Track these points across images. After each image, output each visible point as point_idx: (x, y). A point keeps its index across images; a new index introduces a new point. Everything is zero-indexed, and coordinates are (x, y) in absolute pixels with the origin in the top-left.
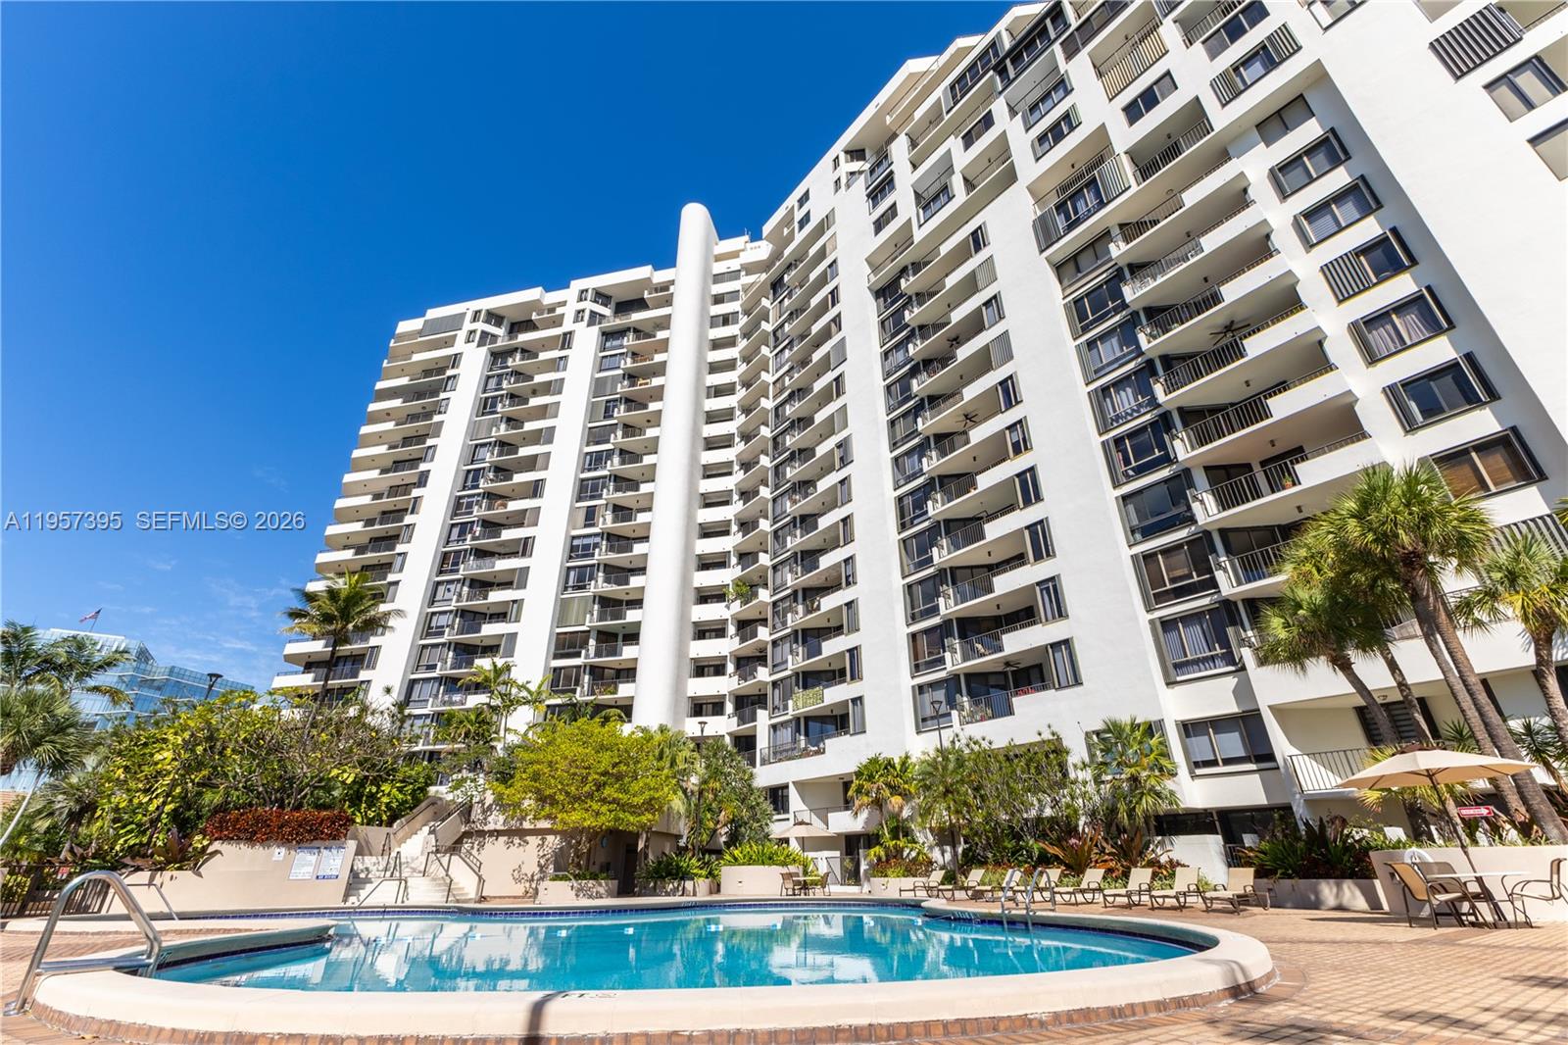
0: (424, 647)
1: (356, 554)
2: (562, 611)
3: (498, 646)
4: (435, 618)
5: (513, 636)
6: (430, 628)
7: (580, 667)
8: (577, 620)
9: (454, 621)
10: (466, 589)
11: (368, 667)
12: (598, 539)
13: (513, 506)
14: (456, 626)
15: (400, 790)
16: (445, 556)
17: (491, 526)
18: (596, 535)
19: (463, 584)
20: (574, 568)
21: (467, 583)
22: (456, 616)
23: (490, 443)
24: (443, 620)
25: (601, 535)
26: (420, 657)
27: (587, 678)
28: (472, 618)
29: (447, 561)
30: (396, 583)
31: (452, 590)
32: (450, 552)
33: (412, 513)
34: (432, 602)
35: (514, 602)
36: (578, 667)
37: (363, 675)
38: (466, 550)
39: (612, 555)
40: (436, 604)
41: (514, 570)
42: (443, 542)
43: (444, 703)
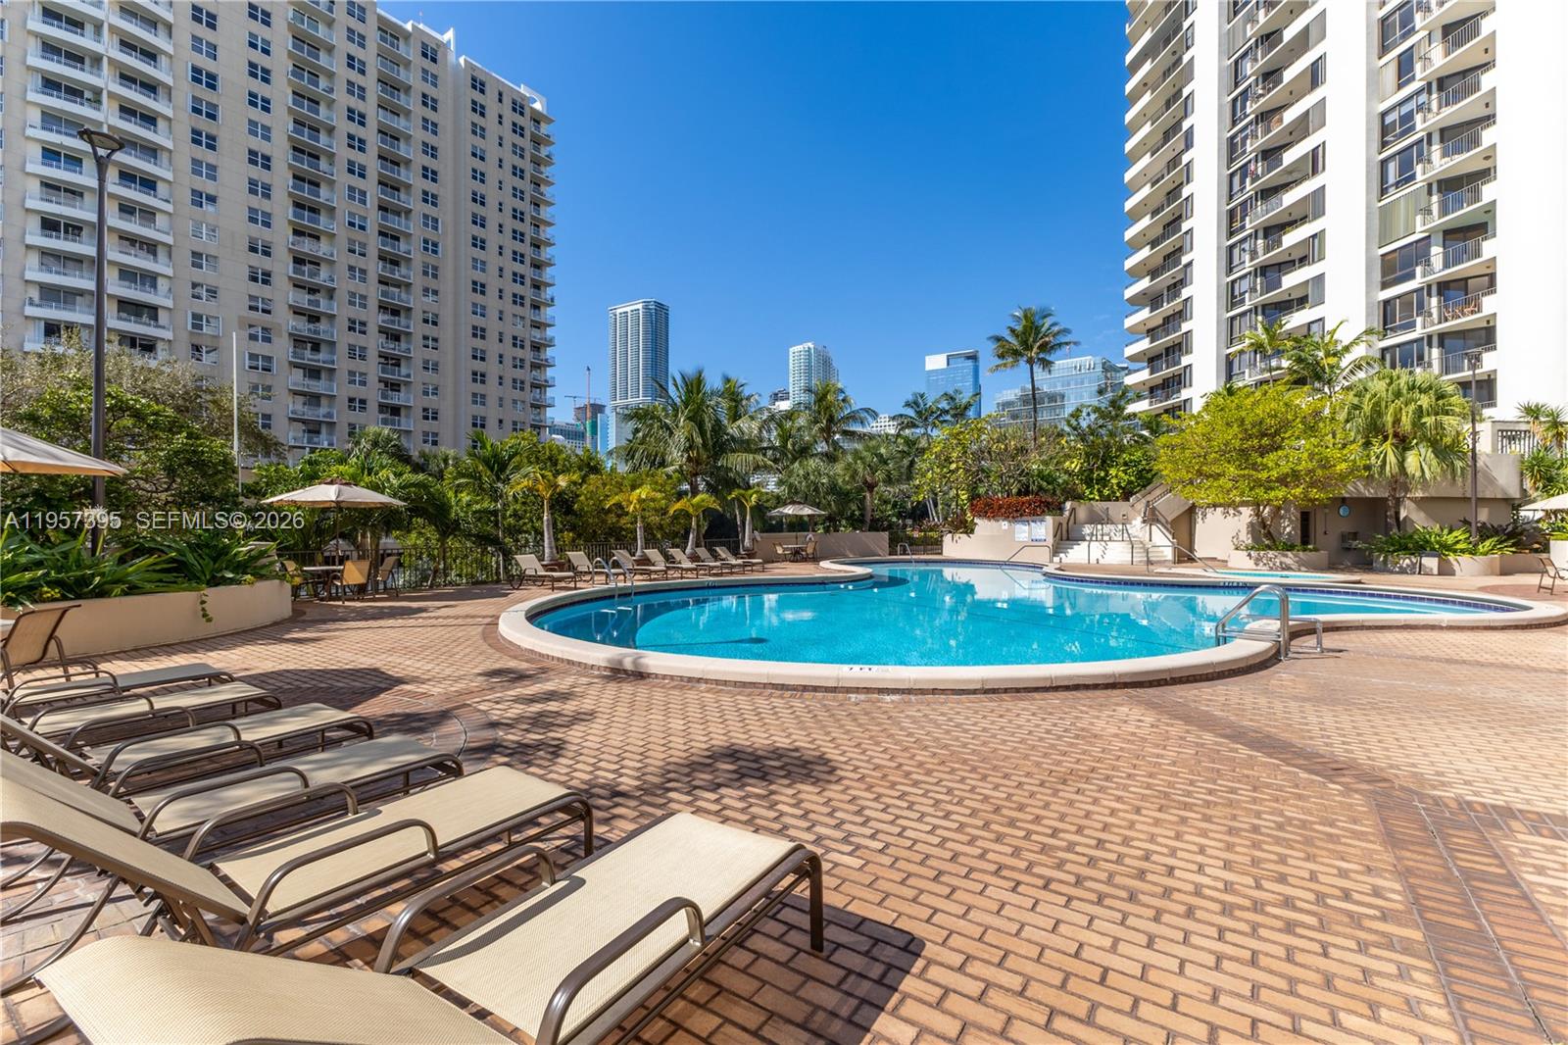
0: (1233, 318)
1: (1152, 249)
2: (1382, 224)
3: (1307, 296)
4: (1237, 286)
5: (1320, 279)
6: (1233, 296)
7: (1422, 289)
8: (1407, 229)
9: (1255, 282)
10: (1260, 242)
11: (1187, 353)
12: (1423, 98)
13: (1290, 116)
14: (1259, 288)
15: (1125, 472)
16: (1232, 214)
17: (1270, 154)
18: (1418, 93)
19: (1256, 238)
20: (1392, 157)
21: (1261, 234)
22: (1256, 276)
23: (1251, 48)
24: (1245, 285)
25: (1428, 88)
26: (1230, 330)
27: (1434, 301)
28: (1270, 272)
29: (1232, 220)
30: (1190, 264)
31: (1247, 248)
32: (1236, 207)
33: (1188, 182)
34: (1230, 270)
35: (1314, 236)
36: (1418, 291)
37: (1185, 361)
38: (1251, 198)
39: (1447, 111)
40: (1235, 270)
41: (1306, 198)
42: (1225, 200)
43: (1262, 371)
